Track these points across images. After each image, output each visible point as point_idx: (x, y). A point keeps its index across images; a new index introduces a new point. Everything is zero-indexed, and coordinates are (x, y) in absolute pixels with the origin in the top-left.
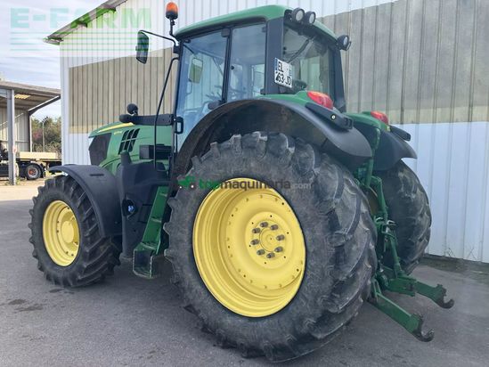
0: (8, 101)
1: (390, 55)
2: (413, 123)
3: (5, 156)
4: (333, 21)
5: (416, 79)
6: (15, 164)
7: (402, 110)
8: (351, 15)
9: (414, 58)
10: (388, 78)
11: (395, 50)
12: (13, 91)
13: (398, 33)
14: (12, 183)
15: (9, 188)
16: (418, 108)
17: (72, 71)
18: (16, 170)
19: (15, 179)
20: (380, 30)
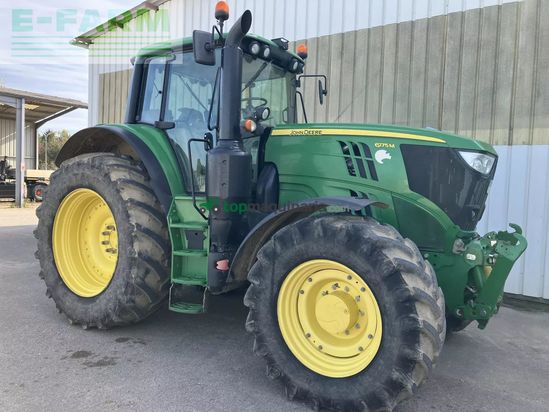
0: (18, 112)
1: (496, 65)
2: (524, 143)
3: (11, 174)
4: (425, 26)
5: (528, 94)
6: (23, 183)
7: (511, 129)
8: (448, 19)
9: (526, 69)
10: (494, 91)
11: (503, 60)
12: (23, 101)
13: (507, 40)
14: (19, 205)
15: (16, 211)
16: (531, 127)
17: (103, 78)
18: (24, 190)
19: (22, 200)
20: (484, 36)
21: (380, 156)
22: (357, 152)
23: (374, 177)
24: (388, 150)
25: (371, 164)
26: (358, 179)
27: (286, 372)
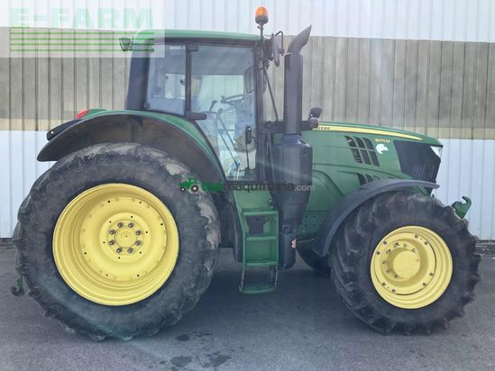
21: (380, 148)
22: (362, 145)
23: (377, 163)
24: (386, 145)
25: (374, 154)
26: (364, 165)
27: (384, 314)
